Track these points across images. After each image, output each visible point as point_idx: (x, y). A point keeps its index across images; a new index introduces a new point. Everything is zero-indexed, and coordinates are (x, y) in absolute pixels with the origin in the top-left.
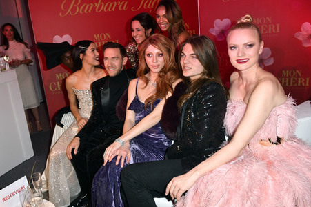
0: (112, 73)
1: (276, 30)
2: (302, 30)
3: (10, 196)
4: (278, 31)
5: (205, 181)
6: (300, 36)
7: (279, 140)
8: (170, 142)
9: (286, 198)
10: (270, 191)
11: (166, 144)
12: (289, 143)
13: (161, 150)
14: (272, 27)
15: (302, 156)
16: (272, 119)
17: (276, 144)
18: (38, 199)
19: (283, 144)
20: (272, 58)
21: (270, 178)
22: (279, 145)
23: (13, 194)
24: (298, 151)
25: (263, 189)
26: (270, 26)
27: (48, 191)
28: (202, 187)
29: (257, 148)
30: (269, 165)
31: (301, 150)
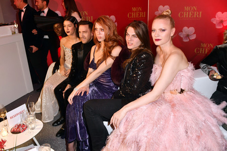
0: (84, 42)
1: (199, 16)
2: (216, 16)
3: (15, 116)
4: (200, 16)
5: (132, 114)
6: (215, 21)
7: (182, 91)
8: (117, 88)
9: (180, 126)
10: (171, 122)
11: (114, 89)
12: (189, 93)
13: (111, 92)
14: (197, 13)
15: (195, 102)
16: (178, 78)
17: (180, 93)
18: (32, 118)
19: (185, 93)
20: (195, 35)
21: (172, 114)
22: (182, 94)
23: (17, 115)
24: (193, 98)
25: (166, 121)
26: (195, 13)
27: (41, 113)
28: (130, 117)
29: (168, 96)
30: (173, 106)
31: (195, 98)
